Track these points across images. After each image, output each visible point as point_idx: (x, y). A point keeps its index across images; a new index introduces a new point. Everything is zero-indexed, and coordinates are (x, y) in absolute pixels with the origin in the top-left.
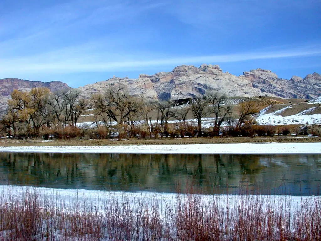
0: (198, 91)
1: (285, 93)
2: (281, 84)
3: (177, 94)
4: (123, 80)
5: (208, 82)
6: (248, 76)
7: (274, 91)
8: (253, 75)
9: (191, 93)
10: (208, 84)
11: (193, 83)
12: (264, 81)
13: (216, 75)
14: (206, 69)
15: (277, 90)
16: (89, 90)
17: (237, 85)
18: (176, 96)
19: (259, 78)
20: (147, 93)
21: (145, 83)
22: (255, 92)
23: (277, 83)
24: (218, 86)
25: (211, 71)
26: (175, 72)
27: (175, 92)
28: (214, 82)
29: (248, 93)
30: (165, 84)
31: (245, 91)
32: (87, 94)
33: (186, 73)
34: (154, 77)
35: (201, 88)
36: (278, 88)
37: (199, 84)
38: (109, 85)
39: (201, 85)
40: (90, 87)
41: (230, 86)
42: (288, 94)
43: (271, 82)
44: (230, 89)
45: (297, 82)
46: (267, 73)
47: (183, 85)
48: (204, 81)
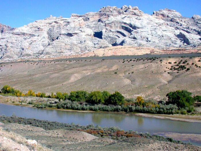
0: (125, 29)
1: (190, 30)
2: (185, 22)
3: (108, 31)
4: (59, 19)
5: (132, 21)
6: (159, 15)
7: (181, 28)
8: (163, 14)
9: (119, 31)
10: (132, 23)
11: (120, 22)
12: (172, 19)
13: (138, 15)
14: (127, 10)
15: (183, 27)
16: (33, 28)
17: (155, 24)
18: (107, 33)
19: (168, 16)
20: (85, 31)
21: (79, 22)
22: (171, 29)
23: (182, 21)
24: (141, 25)
25: (133, 12)
26: (102, 12)
27: (106, 30)
28: (137, 22)
29: (165, 31)
30: (94, 23)
31: (163, 29)
32: (31, 32)
33: (111, 13)
34: (84, 16)
35: (127, 26)
36: (184, 25)
37: (125, 23)
38: (48, 23)
39: (127, 24)
40: (33, 25)
41: (151, 25)
42: (192, 30)
43: (178, 20)
44: (152, 28)
45: (197, 20)
46: (172, 12)
47: (112, 24)
48: (129, 21)
